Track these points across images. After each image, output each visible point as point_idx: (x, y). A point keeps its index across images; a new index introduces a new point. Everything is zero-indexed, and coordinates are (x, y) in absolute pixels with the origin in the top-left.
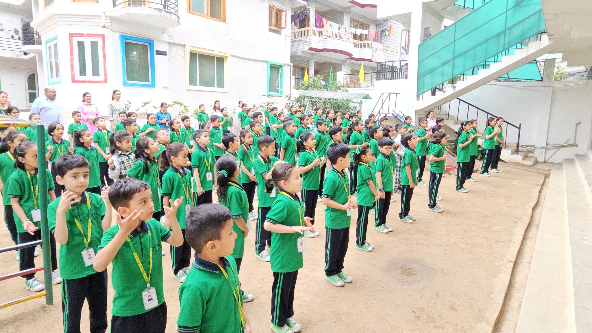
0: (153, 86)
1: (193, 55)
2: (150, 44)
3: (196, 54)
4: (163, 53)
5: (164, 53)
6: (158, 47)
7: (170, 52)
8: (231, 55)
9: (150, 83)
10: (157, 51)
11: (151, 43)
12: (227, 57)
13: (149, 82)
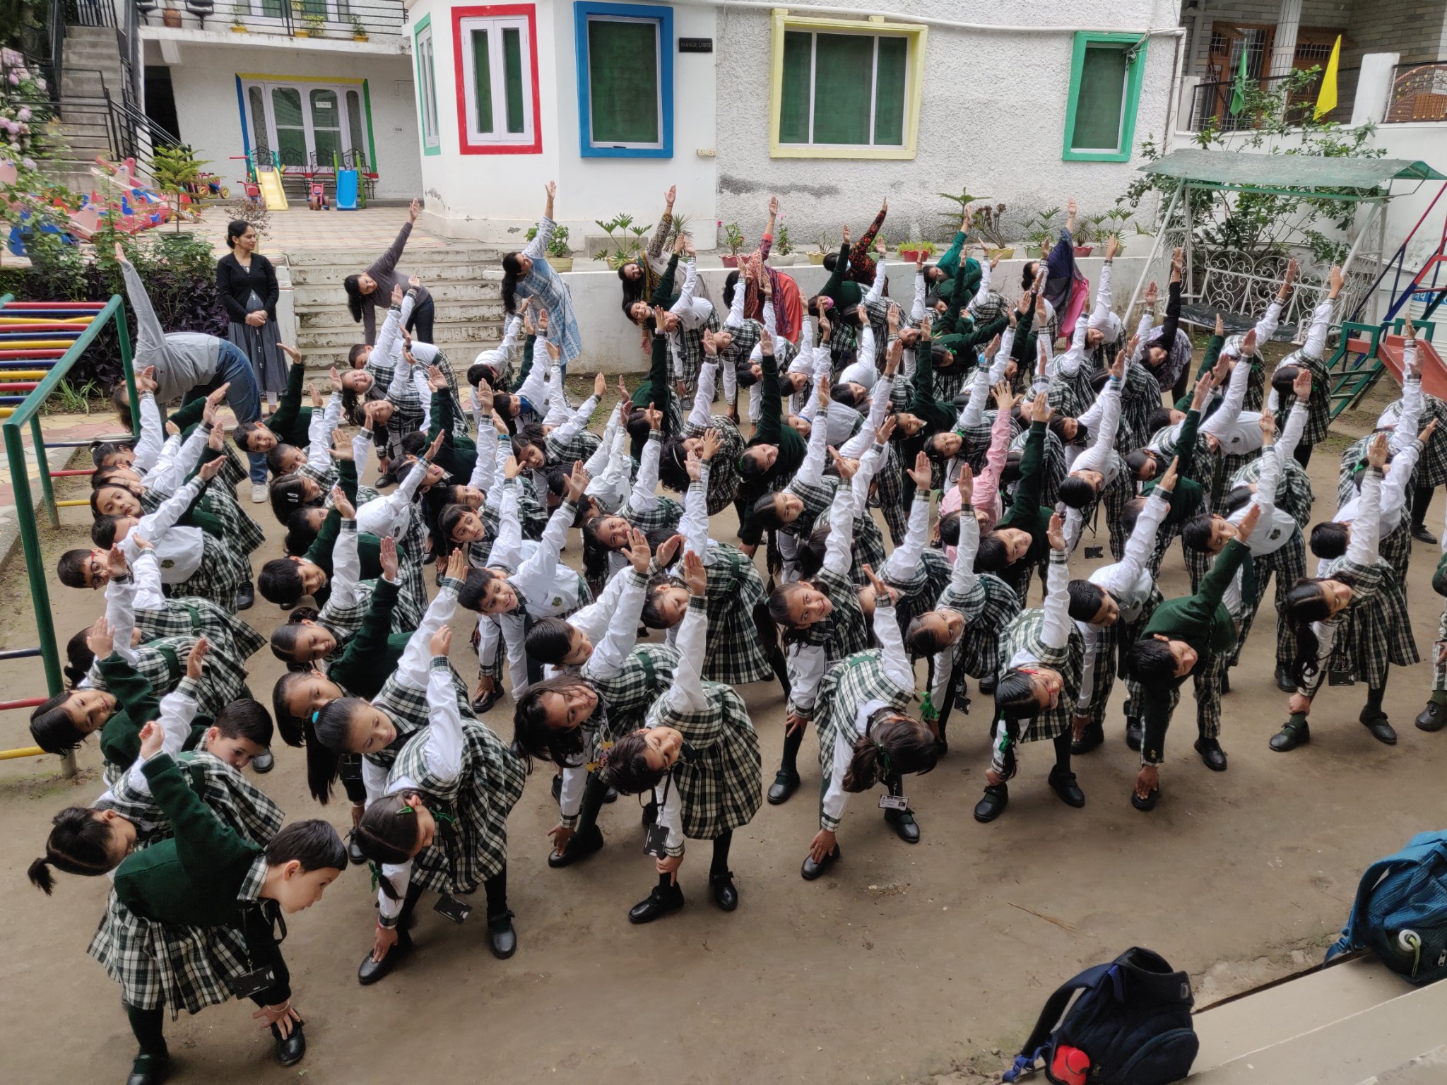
0: (667, 153)
1: (796, 41)
2: (661, 20)
3: (809, 35)
4: (701, 46)
5: (704, 45)
6: (686, 27)
7: (723, 37)
8: (933, 27)
9: (658, 146)
10: (682, 41)
11: (665, 17)
12: (916, 35)
13: (655, 140)
